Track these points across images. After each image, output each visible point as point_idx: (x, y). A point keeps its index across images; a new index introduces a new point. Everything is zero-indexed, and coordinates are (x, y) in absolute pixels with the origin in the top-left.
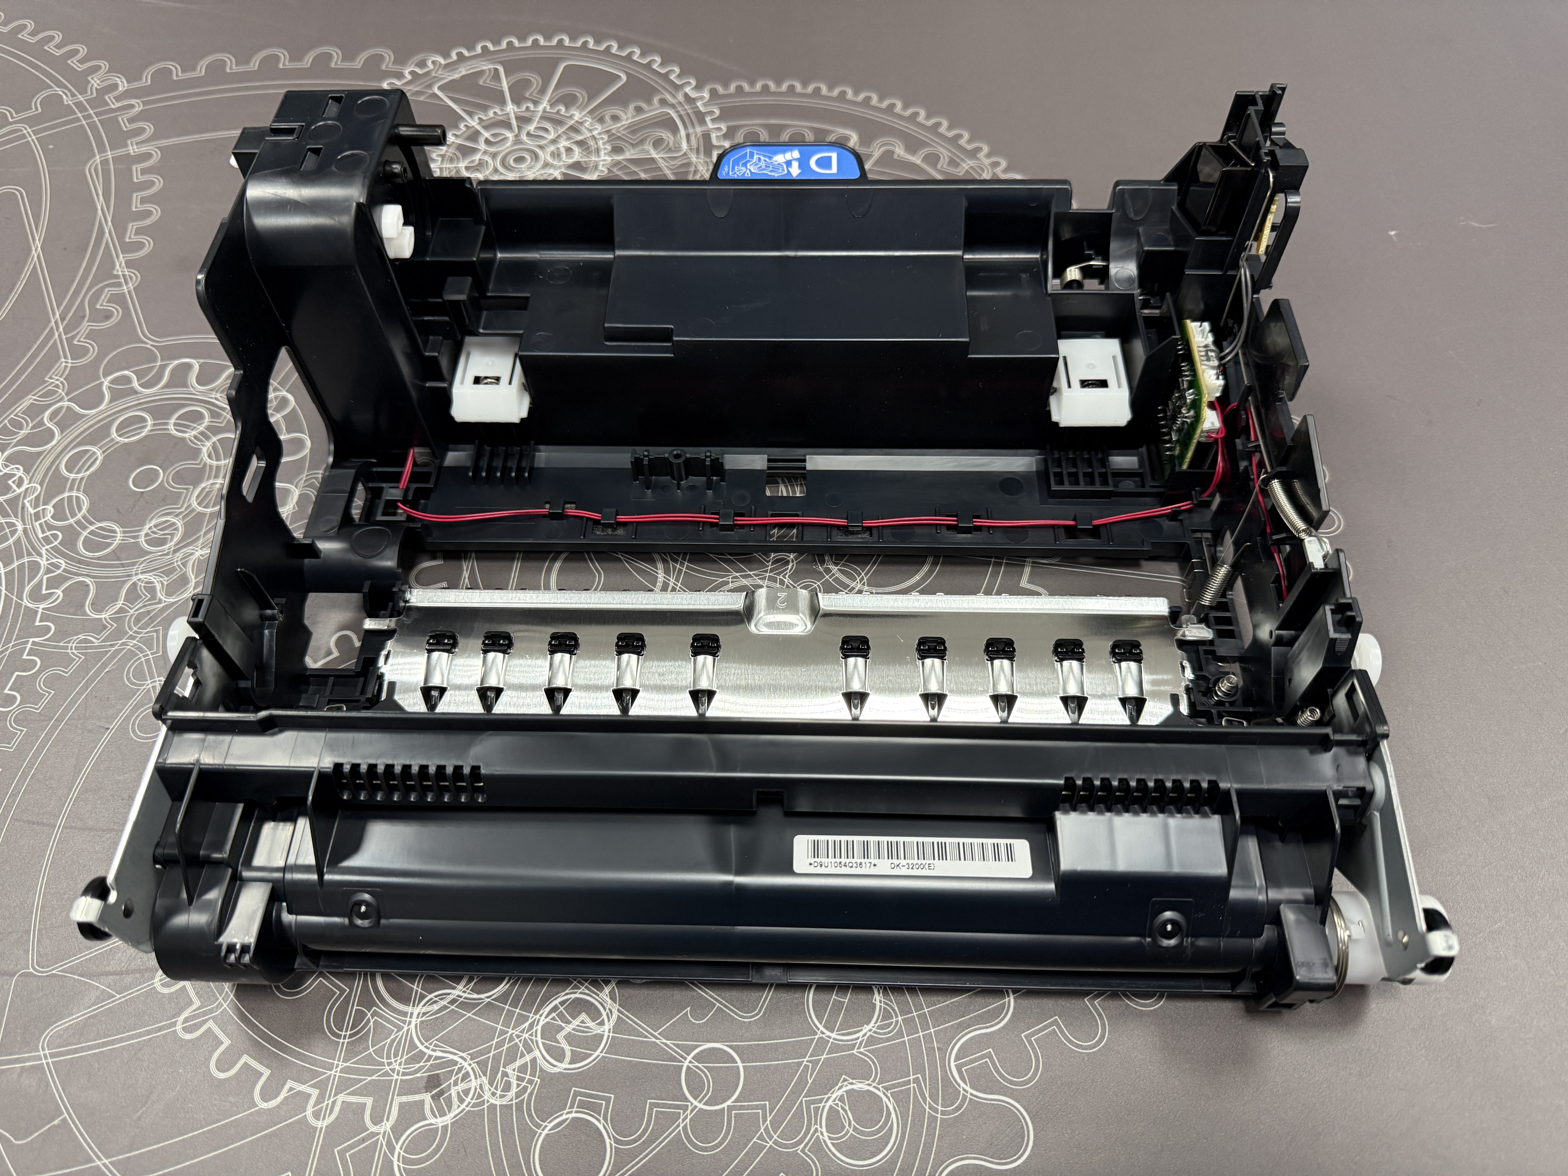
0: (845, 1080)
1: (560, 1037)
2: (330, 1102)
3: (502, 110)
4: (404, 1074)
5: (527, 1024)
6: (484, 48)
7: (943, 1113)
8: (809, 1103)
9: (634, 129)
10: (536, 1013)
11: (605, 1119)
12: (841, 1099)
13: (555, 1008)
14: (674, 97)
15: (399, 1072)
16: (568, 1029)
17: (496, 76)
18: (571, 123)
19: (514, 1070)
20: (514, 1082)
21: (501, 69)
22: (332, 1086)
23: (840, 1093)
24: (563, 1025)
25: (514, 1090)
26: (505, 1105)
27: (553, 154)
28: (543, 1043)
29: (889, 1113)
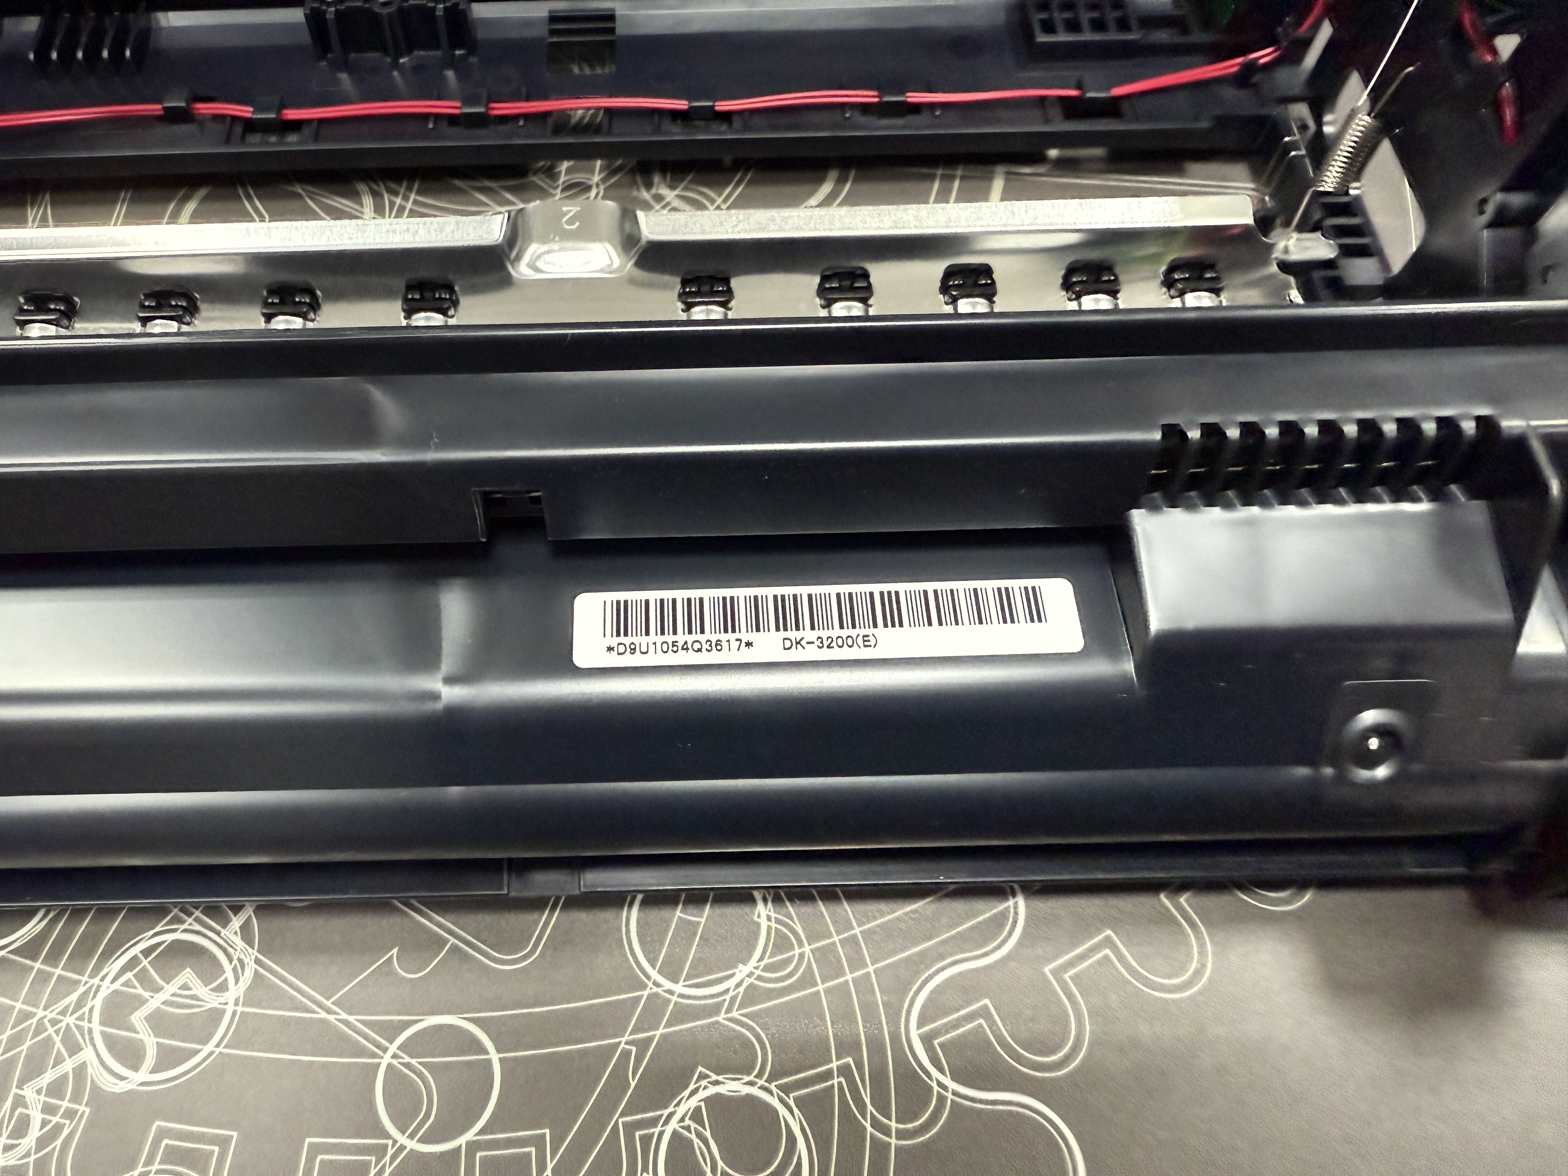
0: (702, 1077)
1: (138, 1018)
5: (74, 997)
7: (901, 1135)
8: (630, 1128)
10: (92, 976)
12: (696, 1115)
13: (133, 962)
16: (155, 1002)
19: (39, 1092)
20: (37, 1117)
23: (693, 1102)
24: (146, 995)
25: (35, 1132)
28: (102, 1033)
29: (791, 1139)
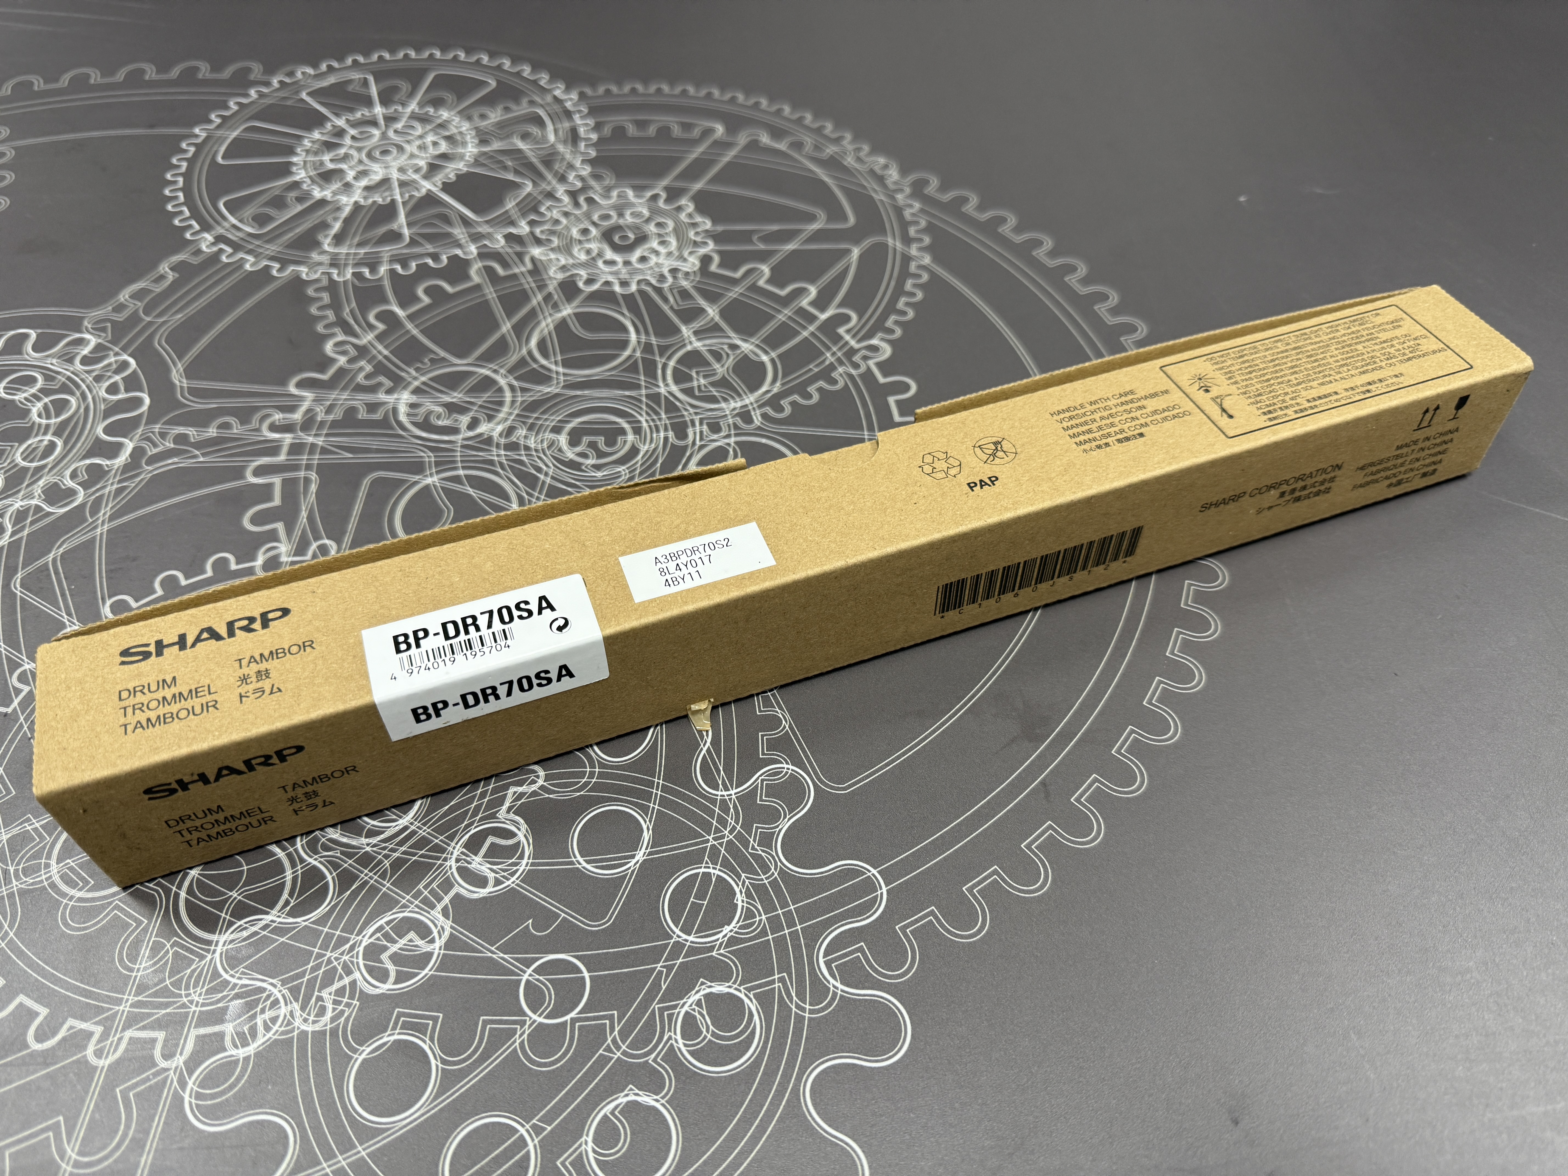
0: (703, 984)
1: (385, 957)
2: (116, 1039)
3: (370, 112)
4: (203, 1005)
5: (347, 946)
6: (355, 62)
7: (812, 1012)
8: (662, 1010)
9: (501, 125)
10: (358, 934)
11: (432, 1039)
12: (699, 1003)
13: (380, 929)
14: (543, 99)
15: (198, 1002)
16: (394, 948)
17: (365, 83)
18: (439, 121)
19: (330, 994)
20: (330, 1006)
21: (371, 79)
22: (118, 1022)
23: (697, 997)
24: (389, 945)
25: (329, 1014)
26: (318, 1032)
27: (420, 147)
28: (365, 965)
29: (751, 1015)
